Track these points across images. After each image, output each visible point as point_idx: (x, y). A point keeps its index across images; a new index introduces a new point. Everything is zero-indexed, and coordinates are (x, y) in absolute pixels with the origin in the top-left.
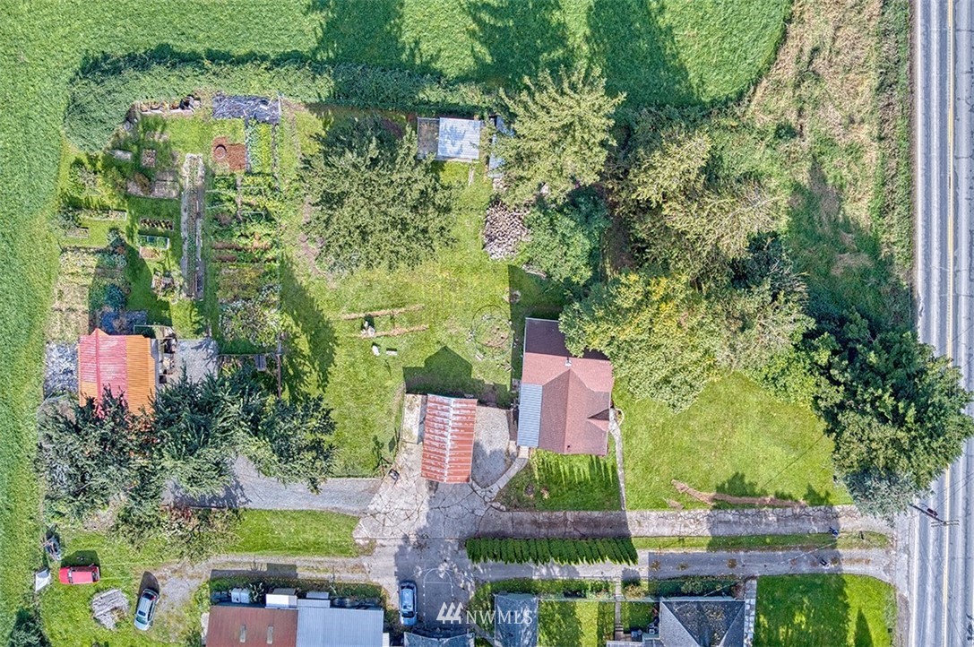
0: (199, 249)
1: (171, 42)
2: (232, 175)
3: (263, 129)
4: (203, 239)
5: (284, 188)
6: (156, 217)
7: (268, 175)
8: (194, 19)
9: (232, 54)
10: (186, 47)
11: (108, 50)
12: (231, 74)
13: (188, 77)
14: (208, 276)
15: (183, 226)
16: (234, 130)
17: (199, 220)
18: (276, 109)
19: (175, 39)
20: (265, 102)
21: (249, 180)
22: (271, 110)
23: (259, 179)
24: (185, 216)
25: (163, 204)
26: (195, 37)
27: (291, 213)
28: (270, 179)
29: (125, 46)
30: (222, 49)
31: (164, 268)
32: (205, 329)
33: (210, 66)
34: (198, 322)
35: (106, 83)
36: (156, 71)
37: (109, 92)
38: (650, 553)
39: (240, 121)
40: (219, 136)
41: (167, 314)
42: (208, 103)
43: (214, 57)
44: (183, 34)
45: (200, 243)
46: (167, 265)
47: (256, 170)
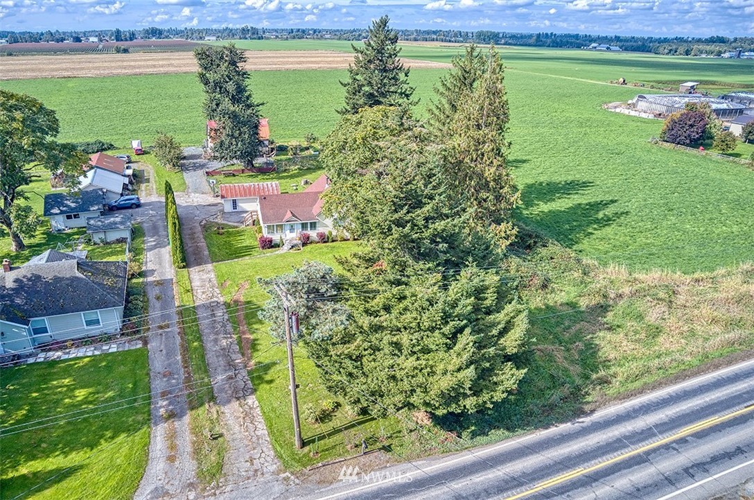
38: (172, 280)
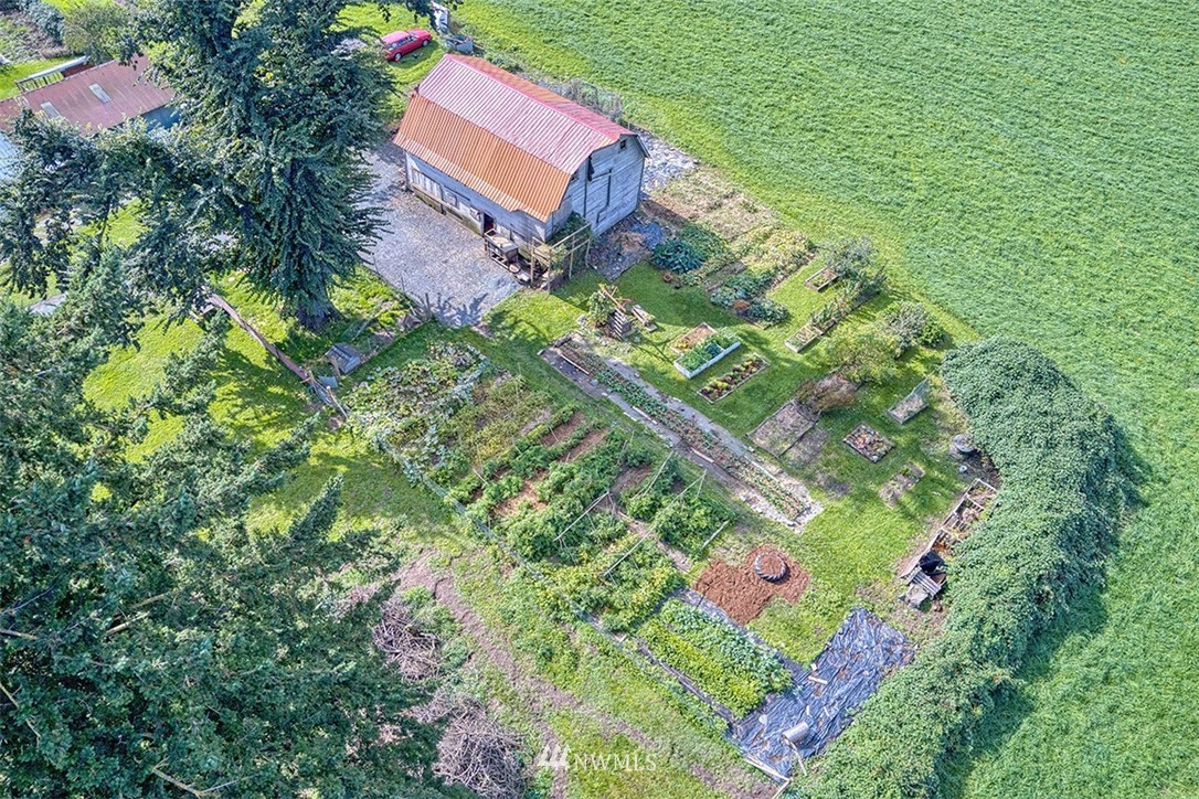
0: (624, 406)
1: (1101, 641)
2: (704, 554)
3: (748, 689)
4: (634, 424)
5: (581, 634)
6: (748, 385)
7: (635, 623)
8: (1133, 730)
9: (987, 755)
10: (1070, 663)
11: (1146, 514)
12: (934, 709)
13: (990, 606)
14: (565, 388)
15: (689, 412)
16: (796, 630)
17: (674, 439)
18: (770, 759)
19: (1103, 652)
20: (806, 742)
21: (660, 574)
22: (779, 743)
23: (643, 595)
24: (705, 424)
25: (759, 409)
26: (1083, 700)
27: (516, 604)
28: (624, 618)
29: (1140, 550)
30: (1013, 741)
31: (649, 342)
32: (491, 329)
33: (989, 673)
34: (512, 327)
35: (1075, 451)
36: (1045, 551)
37: (1051, 445)
39: (807, 657)
40: (809, 591)
41: (575, 300)
42: (901, 622)
43: (1004, 705)
44: (1107, 680)
45: (634, 414)
46: (651, 348)
47: (669, 607)
